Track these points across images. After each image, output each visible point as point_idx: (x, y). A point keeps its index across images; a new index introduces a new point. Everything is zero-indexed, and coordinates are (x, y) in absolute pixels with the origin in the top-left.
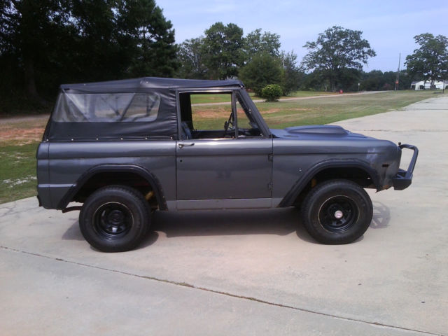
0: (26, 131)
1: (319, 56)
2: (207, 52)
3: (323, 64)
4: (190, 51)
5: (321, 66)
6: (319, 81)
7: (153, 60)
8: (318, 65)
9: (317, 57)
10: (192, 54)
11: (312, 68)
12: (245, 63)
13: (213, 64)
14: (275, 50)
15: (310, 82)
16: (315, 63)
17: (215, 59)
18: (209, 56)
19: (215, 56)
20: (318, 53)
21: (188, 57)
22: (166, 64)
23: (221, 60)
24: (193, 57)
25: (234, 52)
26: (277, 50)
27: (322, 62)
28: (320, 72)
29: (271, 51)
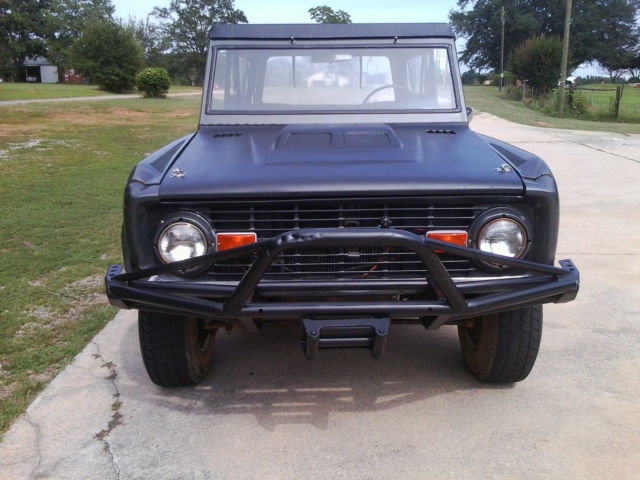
1: (176, 31)
3: (182, 44)
5: (179, 47)
8: (174, 44)
9: (173, 33)
11: (168, 48)
12: (57, 35)
14: (106, 16)
16: (172, 40)
20: (174, 26)
26: (110, 16)
27: (182, 41)
28: (180, 56)
29: (101, 17)
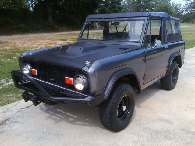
0: (41, 41)
1: (192, 5)
2: (134, 3)
3: (193, 9)
4: (126, 3)
5: (192, 10)
6: (191, 18)
7: (109, 6)
8: (190, 10)
9: (190, 6)
10: (127, 4)
11: (188, 11)
12: (153, 8)
13: (137, 9)
14: (168, 2)
15: (186, 18)
16: (189, 9)
17: (138, 7)
18: (135, 5)
19: (138, 5)
20: (191, 4)
21: (125, 6)
22: (116, 7)
23: (141, 7)
24: (128, 6)
25: (148, 3)
26: (170, 2)
27: (193, 8)
28: (191, 14)
29: (167, 2)
